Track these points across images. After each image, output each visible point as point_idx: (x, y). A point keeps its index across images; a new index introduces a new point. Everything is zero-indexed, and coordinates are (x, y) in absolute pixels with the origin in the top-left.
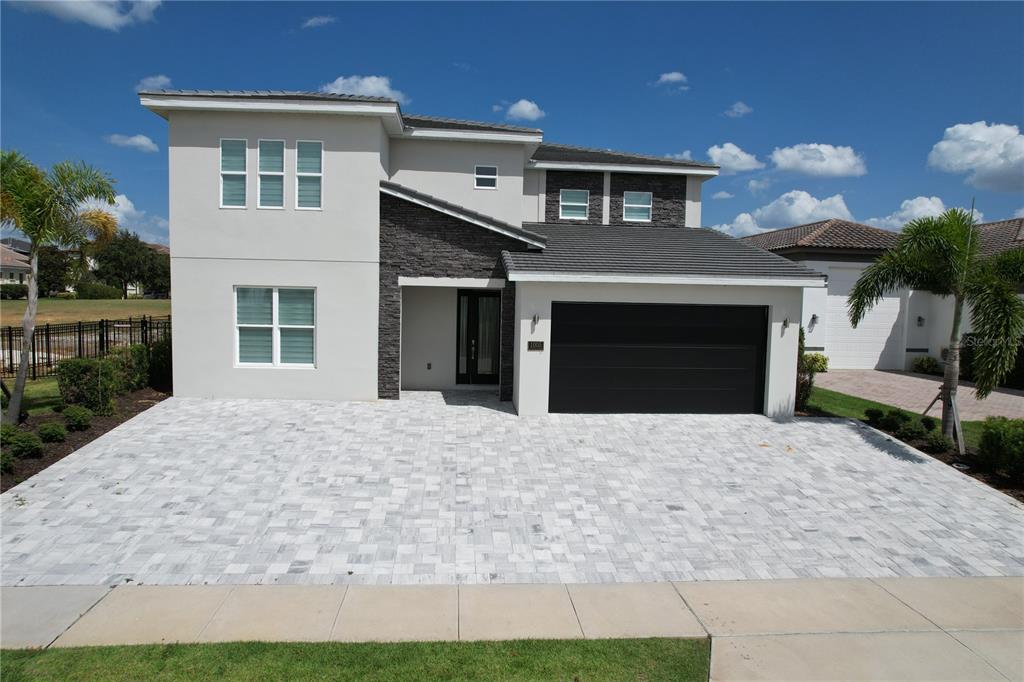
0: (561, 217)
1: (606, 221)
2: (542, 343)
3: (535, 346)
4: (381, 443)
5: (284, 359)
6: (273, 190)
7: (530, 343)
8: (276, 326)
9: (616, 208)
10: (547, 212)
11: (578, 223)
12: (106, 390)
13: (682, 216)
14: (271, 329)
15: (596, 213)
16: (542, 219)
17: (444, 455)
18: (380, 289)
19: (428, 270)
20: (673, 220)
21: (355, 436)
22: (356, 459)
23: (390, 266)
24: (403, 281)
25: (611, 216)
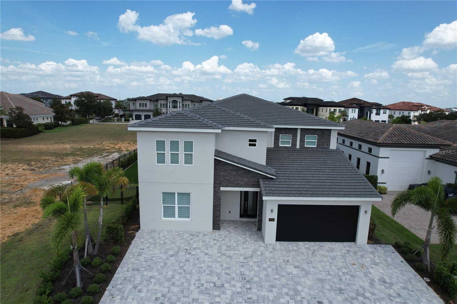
0: (280, 145)
1: (298, 147)
2: (274, 219)
3: (271, 220)
4: (218, 262)
5: (179, 217)
6: (175, 159)
7: (269, 219)
8: (176, 206)
9: (302, 141)
10: (275, 143)
11: (287, 147)
12: (121, 236)
13: (329, 145)
14: (175, 207)
15: (294, 144)
16: (273, 146)
17: (241, 270)
18: (214, 192)
19: (231, 185)
20: (325, 146)
21: (209, 258)
22: (211, 273)
23: (217, 184)
24: (222, 189)
25: (300, 145)
